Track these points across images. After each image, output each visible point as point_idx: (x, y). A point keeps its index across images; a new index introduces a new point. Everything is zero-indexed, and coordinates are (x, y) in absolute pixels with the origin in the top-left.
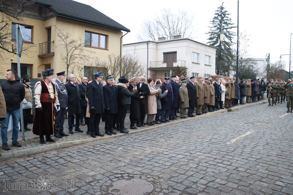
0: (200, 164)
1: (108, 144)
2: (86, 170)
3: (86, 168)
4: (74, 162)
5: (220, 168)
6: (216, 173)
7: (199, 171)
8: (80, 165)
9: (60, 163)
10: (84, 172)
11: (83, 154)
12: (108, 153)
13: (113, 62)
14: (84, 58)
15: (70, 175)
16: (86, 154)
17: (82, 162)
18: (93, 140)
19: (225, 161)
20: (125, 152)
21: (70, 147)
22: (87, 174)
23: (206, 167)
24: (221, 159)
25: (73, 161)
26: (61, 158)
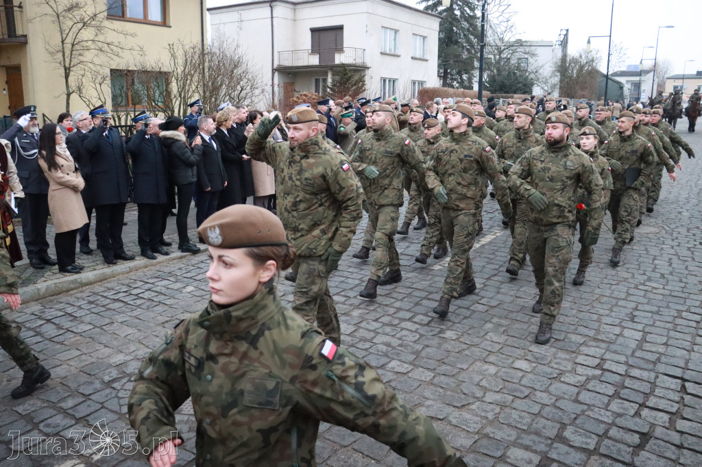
0: (363, 324)
1: (164, 279)
2: (106, 349)
3: (106, 346)
4: (79, 331)
5: (405, 332)
6: (393, 344)
7: (357, 343)
8: (93, 339)
9: (46, 335)
10: (100, 356)
11: (104, 309)
12: (160, 302)
13: (180, 61)
14: (109, 51)
15: (68, 365)
16: (110, 309)
17: (98, 330)
18: (128, 269)
19: (418, 314)
20: (199, 299)
21: (72, 289)
22: (106, 360)
23: (373, 331)
24: (413, 309)
25: (77, 328)
26: (48, 321)
